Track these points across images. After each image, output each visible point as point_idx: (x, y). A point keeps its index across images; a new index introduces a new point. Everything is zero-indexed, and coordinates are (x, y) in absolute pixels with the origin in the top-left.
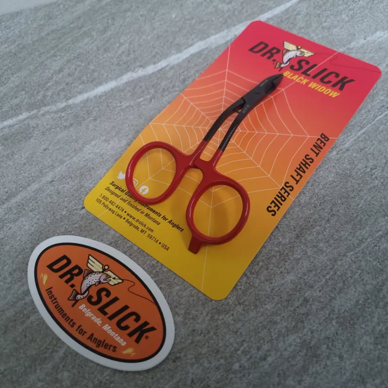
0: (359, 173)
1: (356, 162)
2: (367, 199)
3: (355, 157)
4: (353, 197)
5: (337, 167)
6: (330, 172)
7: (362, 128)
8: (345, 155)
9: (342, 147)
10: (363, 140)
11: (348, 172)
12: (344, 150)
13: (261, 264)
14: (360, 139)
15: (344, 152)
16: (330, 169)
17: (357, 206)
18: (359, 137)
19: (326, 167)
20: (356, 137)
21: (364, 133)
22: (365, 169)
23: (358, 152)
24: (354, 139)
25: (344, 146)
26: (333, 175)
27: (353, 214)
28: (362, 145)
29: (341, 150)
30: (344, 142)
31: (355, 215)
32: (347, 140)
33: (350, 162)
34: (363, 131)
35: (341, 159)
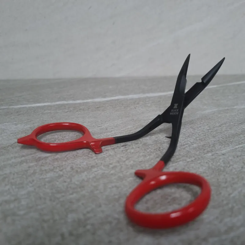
0: (234, 171)
1: (231, 163)
2: (241, 191)
3: (231, 160)
4: (224, 187)
5: (210, 163)
6: (202, 165)
7: (240, 144)
8: (221, 157)
9: (218, 152)
10: (240, 150)
11: (222, 168)
12: (220, 154)
13: (89, 227)
14: (238, 150)
15: (220, 156)
16: (202, 164)
17: (230, 195)
18: (236, 149)
19: (199, 162)
20: (234, 148)
21: (242, 147)
22: (241, 169)
23: (234, 157)
24: (231, 149)
25: (220, 152)
26: (204, 168)
27: (223, 201)
28: (239, 154)
29: (217, 154)
30: (220, 150)
31: (225, 202)
32: (224, 149)
33: (224, 162)
34: (241, 146)
35: (216, 159)
